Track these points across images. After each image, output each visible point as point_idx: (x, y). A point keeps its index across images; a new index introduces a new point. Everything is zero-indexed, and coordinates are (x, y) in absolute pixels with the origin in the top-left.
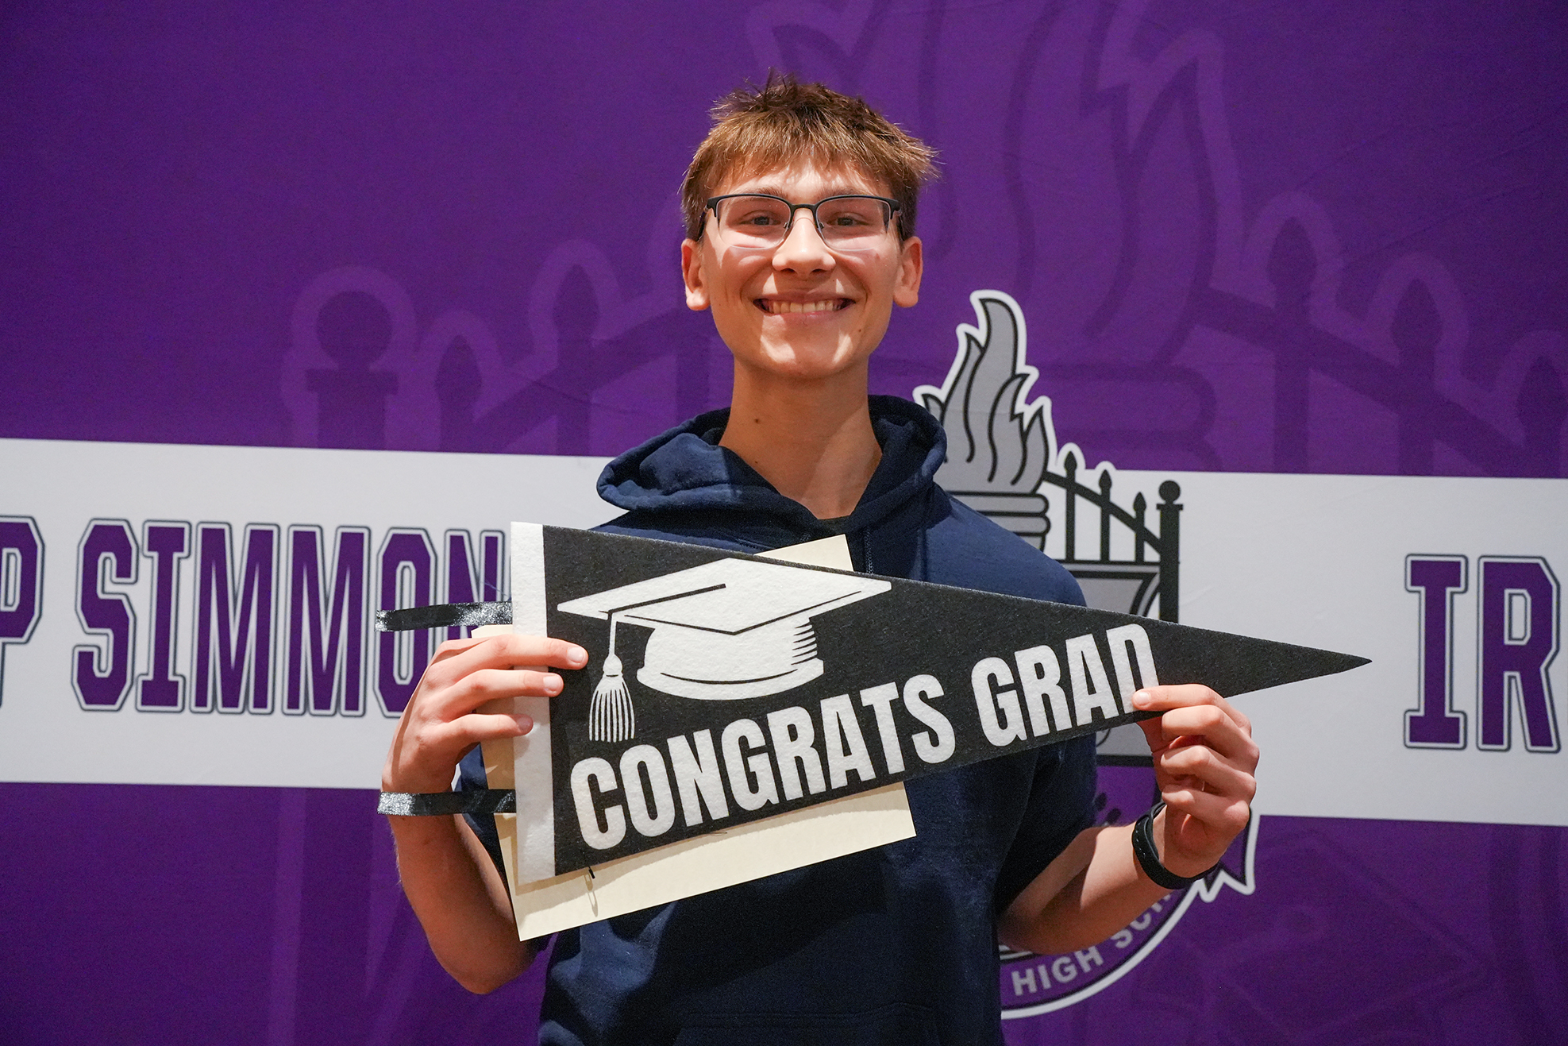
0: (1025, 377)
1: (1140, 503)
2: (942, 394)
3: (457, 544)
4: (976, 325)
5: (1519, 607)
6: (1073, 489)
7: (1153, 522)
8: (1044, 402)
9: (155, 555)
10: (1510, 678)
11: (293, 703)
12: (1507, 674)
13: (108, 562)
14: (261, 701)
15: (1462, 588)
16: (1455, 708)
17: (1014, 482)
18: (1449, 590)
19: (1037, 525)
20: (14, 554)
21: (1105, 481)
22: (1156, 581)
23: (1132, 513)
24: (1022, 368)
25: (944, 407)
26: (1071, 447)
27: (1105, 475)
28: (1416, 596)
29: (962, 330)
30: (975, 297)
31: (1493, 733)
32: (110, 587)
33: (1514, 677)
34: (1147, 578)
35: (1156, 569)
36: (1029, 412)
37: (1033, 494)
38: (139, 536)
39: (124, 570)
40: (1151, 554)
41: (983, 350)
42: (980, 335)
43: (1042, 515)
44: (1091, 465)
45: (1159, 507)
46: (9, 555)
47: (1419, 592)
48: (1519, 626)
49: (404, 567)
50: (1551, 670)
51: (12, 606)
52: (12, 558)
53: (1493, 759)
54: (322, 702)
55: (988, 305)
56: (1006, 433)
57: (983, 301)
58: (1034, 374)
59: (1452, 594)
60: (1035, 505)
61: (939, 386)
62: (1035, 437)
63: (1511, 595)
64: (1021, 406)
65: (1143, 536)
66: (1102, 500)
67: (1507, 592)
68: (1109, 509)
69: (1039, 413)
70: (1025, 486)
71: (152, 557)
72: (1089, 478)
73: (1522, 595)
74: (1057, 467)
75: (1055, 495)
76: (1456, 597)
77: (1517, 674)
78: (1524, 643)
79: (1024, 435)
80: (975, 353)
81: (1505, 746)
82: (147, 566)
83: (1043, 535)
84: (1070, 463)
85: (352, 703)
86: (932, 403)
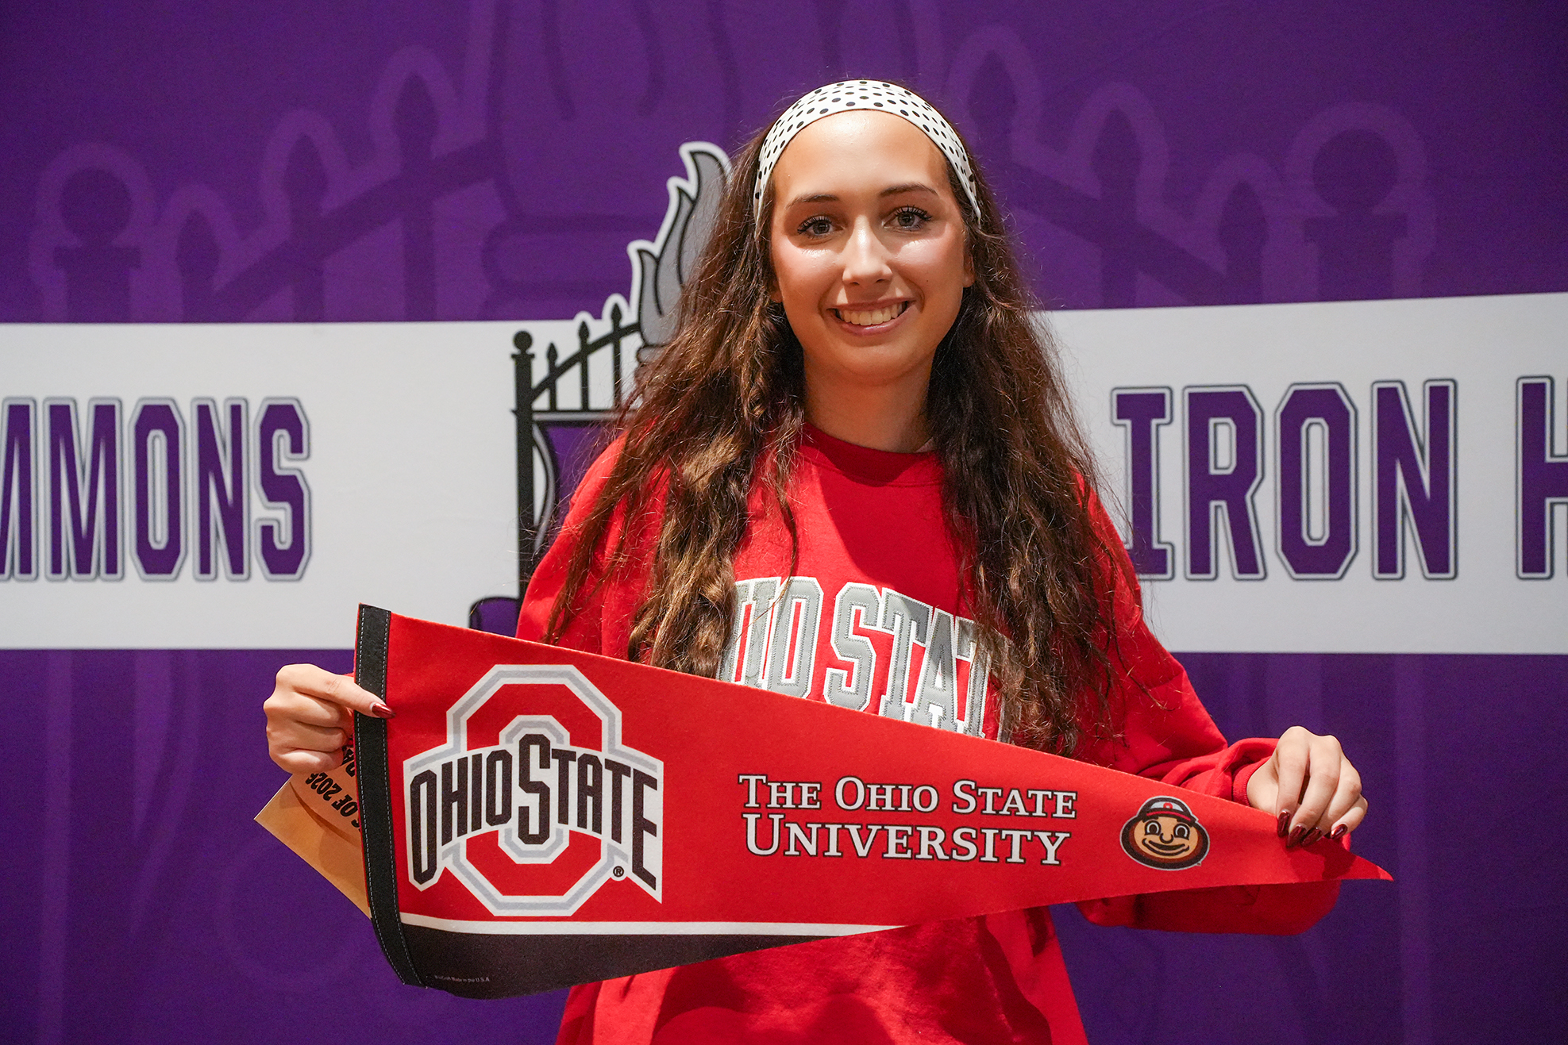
2: (655, 248)
3: (204, 413)
4: (685, 176)
5: (1223, 435)
10: (1216, 507)
11: (56, 568)
12: (1213, 504)
14: (26, 568)
15: (1167, 419)
16: (1164, 538)
18: (1154, 422)
25: (658, 261)
28: (1121, 430)
29: (673, 183)
30: (685, 150)
31: (1201, 563)
33: (1220, 506)
41: (694, 203)
42: (691, 188)
47: (1124, 425)
48: (1224, 457)
49: (155, 437)
50: (1257, 498)
53: (1201, 588)
54: (84, 567)
55: (699, 158)
57: (693, 154)
59: (1158, 426)
61: (653, 239)
63: (1216, 425)
67: (1212, 421)
73: (1227, 423)
76: (1162, 429)
77: (1223, 504)
78: (1229, 471)
80: (687, 205)
81: (1212, 575)
85: (112, 568)
86: (646, 258)
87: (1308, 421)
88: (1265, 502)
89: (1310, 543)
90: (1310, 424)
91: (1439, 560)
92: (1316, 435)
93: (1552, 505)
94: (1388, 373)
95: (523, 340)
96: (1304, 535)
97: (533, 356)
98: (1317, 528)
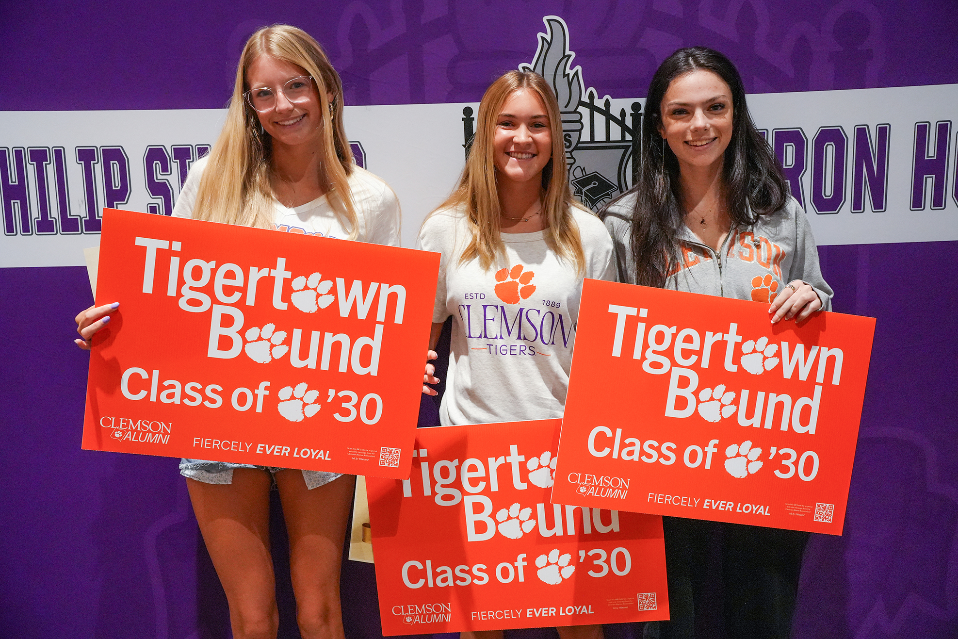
0: (569, 56)
1: (623, 114)
2: (531, 67)
4: (546, 32)
5: (790, 151)
6: (593, 108)
7: (629, 122)
8: (579, 68)
9: (178, 161)
13: (157, 165)
17: (566, 107)
19: (577, 126)
20: (115, 163)
21: (607, 104)
22: (631, 149)
23: (620, 119)
24: (568, 52)
25: (533, 72)
26: (592, 89)
27: (607, 100)
29: (540, 35)
30: (545, 19)
32: (160, 177)
34: (627, 148)
35: (631, 144)
36: (572, 73)
37: (575, 112)
38: (170, 152)
39: (165, 169)
40: (628, 137)
41: (550, 44)
42: (548, 37)
43: (579, 121)
44: (600, 97)
45: (631, 115)
46: (113, 164)
48: (790, 159)
50: (803, 178)
51: (118, 187)
52: (115, 165)
55: (551, 22)
56: (562, 83)
57: (549, 21)
58: (573, 54)
60: (577, 117)
61: (530, 62)
62: (575, 84)
63: (786, 146)
64: (568, 71)
65: (624, 128)
66: (606, 113)
67: (785, 144)
68: (609, 117)
69: (576, 73)
70: (571, 108)
71: (177, 162)
72: (599, 103)
73: (792, 145)
74: (585, 99)
75: (585, 112)
78: (792, 167)
79: (570, 84)
80: (546, 46)
82: (175, 166)
83: (580, 131)
84: (591, 96)
86: (526, 70)
87: (827, 143)
88: (807, 180)
89: (825, 198)
90: (828, 145)
91: (879, 204)
92: (830, 150)
93: (926, 178)
94: (861, 122)
95: (468, 111)
96: (823, 195)
97: (473, 119)
98: (828, 191)
